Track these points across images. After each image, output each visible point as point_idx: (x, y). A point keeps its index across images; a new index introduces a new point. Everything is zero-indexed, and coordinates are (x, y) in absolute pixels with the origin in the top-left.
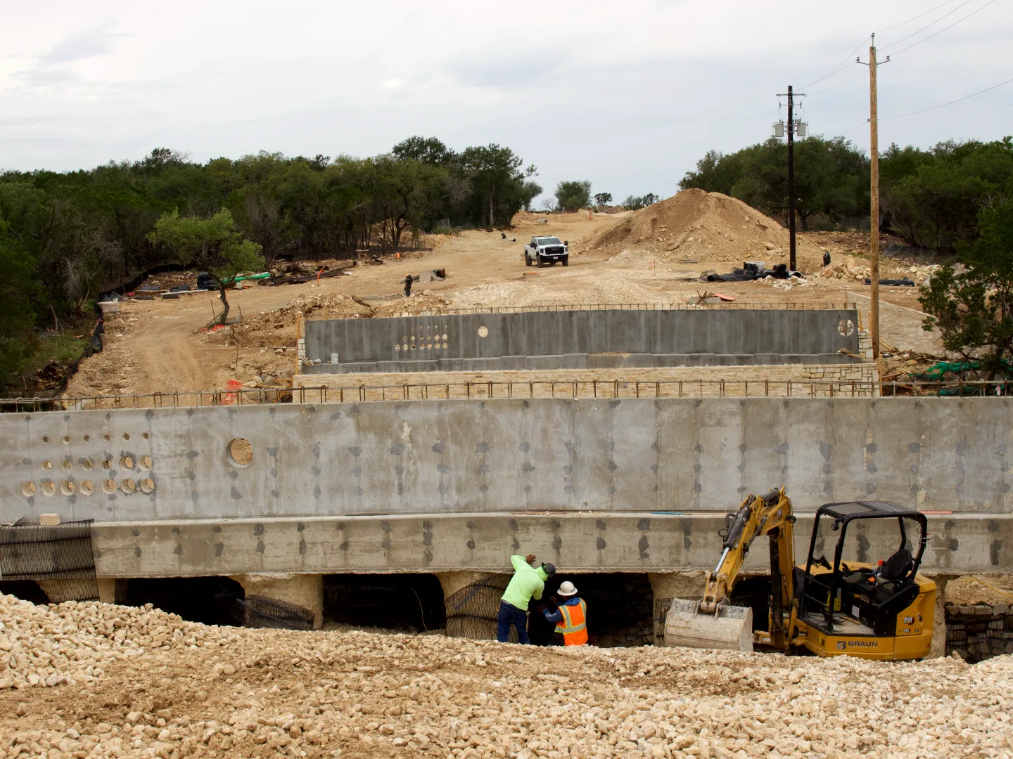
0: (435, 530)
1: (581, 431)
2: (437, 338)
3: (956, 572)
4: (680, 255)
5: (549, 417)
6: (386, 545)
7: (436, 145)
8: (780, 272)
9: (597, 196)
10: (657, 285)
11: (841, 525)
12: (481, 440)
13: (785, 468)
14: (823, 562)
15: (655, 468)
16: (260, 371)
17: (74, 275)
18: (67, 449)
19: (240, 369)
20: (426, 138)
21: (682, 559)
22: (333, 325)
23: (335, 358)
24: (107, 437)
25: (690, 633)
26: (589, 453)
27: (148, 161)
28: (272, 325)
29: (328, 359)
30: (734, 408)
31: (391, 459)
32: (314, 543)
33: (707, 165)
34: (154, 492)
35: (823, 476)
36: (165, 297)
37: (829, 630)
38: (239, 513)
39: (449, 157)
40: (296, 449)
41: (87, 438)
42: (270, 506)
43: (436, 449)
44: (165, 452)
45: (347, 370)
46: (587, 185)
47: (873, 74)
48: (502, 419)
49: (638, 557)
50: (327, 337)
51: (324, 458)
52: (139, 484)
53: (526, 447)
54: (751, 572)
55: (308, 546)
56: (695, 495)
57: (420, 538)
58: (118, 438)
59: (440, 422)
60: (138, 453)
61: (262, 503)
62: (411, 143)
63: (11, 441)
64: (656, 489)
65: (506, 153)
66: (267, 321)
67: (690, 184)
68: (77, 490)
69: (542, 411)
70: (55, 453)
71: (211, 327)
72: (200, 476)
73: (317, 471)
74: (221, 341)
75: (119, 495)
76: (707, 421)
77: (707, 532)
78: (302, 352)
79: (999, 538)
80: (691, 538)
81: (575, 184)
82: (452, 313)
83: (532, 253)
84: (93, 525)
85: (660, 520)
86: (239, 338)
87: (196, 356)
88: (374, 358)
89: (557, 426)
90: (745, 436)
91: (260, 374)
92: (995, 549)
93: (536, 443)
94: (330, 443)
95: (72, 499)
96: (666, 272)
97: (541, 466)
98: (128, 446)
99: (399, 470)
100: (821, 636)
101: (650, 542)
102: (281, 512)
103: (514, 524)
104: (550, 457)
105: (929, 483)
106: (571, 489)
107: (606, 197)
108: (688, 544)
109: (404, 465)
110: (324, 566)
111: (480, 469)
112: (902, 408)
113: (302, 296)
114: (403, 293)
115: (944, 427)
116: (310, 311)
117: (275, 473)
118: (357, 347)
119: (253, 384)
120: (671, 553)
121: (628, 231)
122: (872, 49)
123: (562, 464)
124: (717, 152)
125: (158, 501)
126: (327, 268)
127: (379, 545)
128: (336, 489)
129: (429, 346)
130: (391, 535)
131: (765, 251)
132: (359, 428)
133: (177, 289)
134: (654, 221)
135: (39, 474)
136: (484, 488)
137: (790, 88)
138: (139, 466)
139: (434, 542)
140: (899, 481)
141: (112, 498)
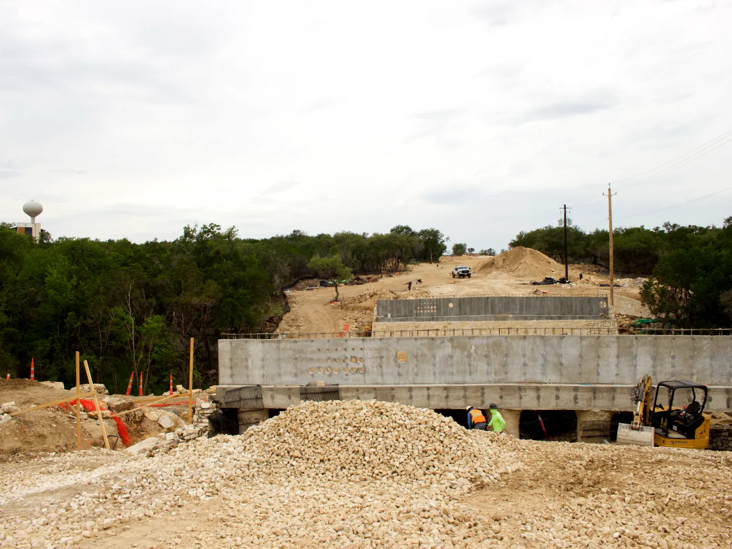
0: (486, 391)
1: (548, 349)
2: (432, 307)
3: (711, 411)
4: (516, 273)
5: (534, 343)
6: (465, 397)
7: (408, 229)
8: (563, 281)
9: (469, 249)
10: (512, 286)
11: (672, 391)
12: (505, 352)
13: (636, 366)
14: (661, 406)
15: (580, 365)
16: (356, 320)
17: (277, 280)
18: (328, 354)
19: (348, 320)
20: (404, 225)
21: (592, 404)
22: (389, 302)
23: (389, 315)
24: (345, 349)
25: (629, 438)
26: (551, 358)
27: (292, 235)
28: (357, 302)
29: (387, 316)
30: (614, 340)
31: (466, 360)
32: (434, 396)
33: (520, 237)
34: (365, 373)
35: (652, 369)
36: (307, 290)
37: (666, 436)
38: (401, 382)
39: (413, 234)
40: (426, 356)
41: (336, 350)
42: (414, 379)
43: (485, 356)
44: (370, 356)
45: (395, 321)
46: (465, 245)
47: (610, 200)
48: (514, 344)
49: (573, 403)
50: (386, 307)
51: (437, 359)
52: (358, 369)
53: (524, 356)
54: (622, 410)
55: (431, 397)
56: (597, 377)
57: (479, 394)
58: (350, 350)
59: (488, 345)
60: (359, 356)
61: (410, 378)
62: (398, 227)
63: (305, 351)
64: (580, 374)
65: (437, 232)
66: (355, 300)
67: (513, 245)
68: (332, 371)
69: (531, 340)
70: (323, 356)
71: (331, 302)
72: (384, 366)
73: (434, 365)
74: (338, 308)
75: (349, 374)
76: (603, 345)
77: (603, 392)
78: (375, 313)
79: (730, 397)
80: (596, 395)
81: (460, 244)
82: (431, 298)
83: (456, 272)
84: (339, 386)
85: (583, 388)
86: (344, 307)
87: (328, 314)
88: (405, 316)
89: (538, 347)
90: (618, 352)
91: (357, 322)
92: (728, 401)
93: (529, 354)
94: (440, 353)
95: (330, 375)
96: (513, 281)
97: (531, 364)
98: (354, 353)
99: (470, 365)
100: (662, 439)
101: (578, 397)
102: (419, 382)
103: (520, 388)
104: (535, 360)
105: (698, 373)
106: (544, 373)
107: (472, 250)
108: (595, 398)
109: (472, 363)
110: (438, 405)
111: (505, 365)
112: (686, 340)
113: (367, 290)
114: (408, 289)
115: (705, 348)
116: (372, 296)
117: (416, 366)
118: (399, 311)
119: (354, 326)
120: (587, 402)
121: (493, 264)
122: (609, 190)
123: (540, 363)
124: (524, 231)
125: (366, 377)
126: (370, 278)
127: (462, 397)
128: (443, 373)
129: (428, 311)
130: (467, 393)
131: (551, 272)
132: (453, 347)
133: (312, 286)
134: (504, 260)
135: (316, 364)
136: (506, 373)
137: (565, 206)
138: (359, 362)
139: (485, 395)
140: (685, 372)
141: (347, 375)
